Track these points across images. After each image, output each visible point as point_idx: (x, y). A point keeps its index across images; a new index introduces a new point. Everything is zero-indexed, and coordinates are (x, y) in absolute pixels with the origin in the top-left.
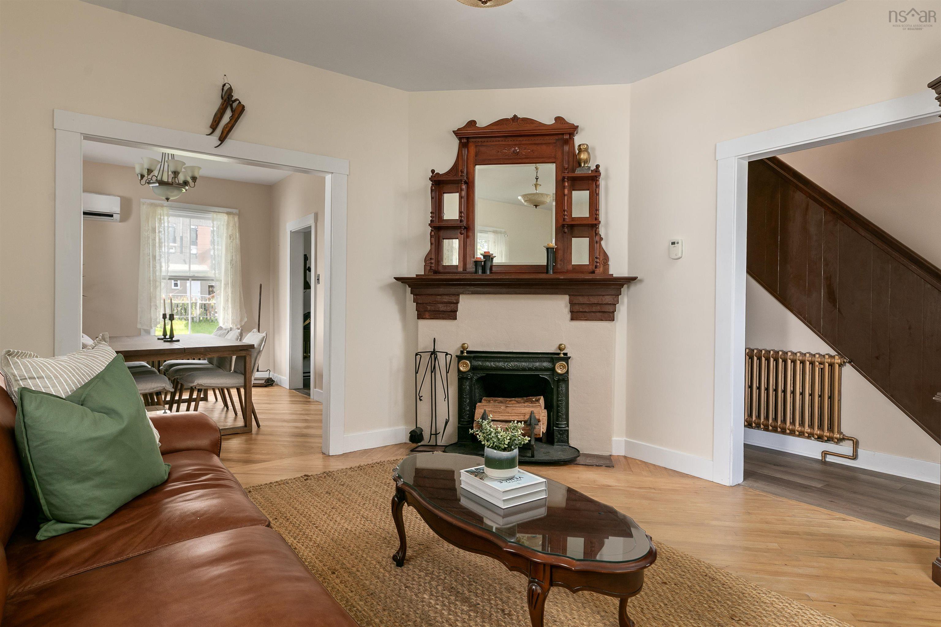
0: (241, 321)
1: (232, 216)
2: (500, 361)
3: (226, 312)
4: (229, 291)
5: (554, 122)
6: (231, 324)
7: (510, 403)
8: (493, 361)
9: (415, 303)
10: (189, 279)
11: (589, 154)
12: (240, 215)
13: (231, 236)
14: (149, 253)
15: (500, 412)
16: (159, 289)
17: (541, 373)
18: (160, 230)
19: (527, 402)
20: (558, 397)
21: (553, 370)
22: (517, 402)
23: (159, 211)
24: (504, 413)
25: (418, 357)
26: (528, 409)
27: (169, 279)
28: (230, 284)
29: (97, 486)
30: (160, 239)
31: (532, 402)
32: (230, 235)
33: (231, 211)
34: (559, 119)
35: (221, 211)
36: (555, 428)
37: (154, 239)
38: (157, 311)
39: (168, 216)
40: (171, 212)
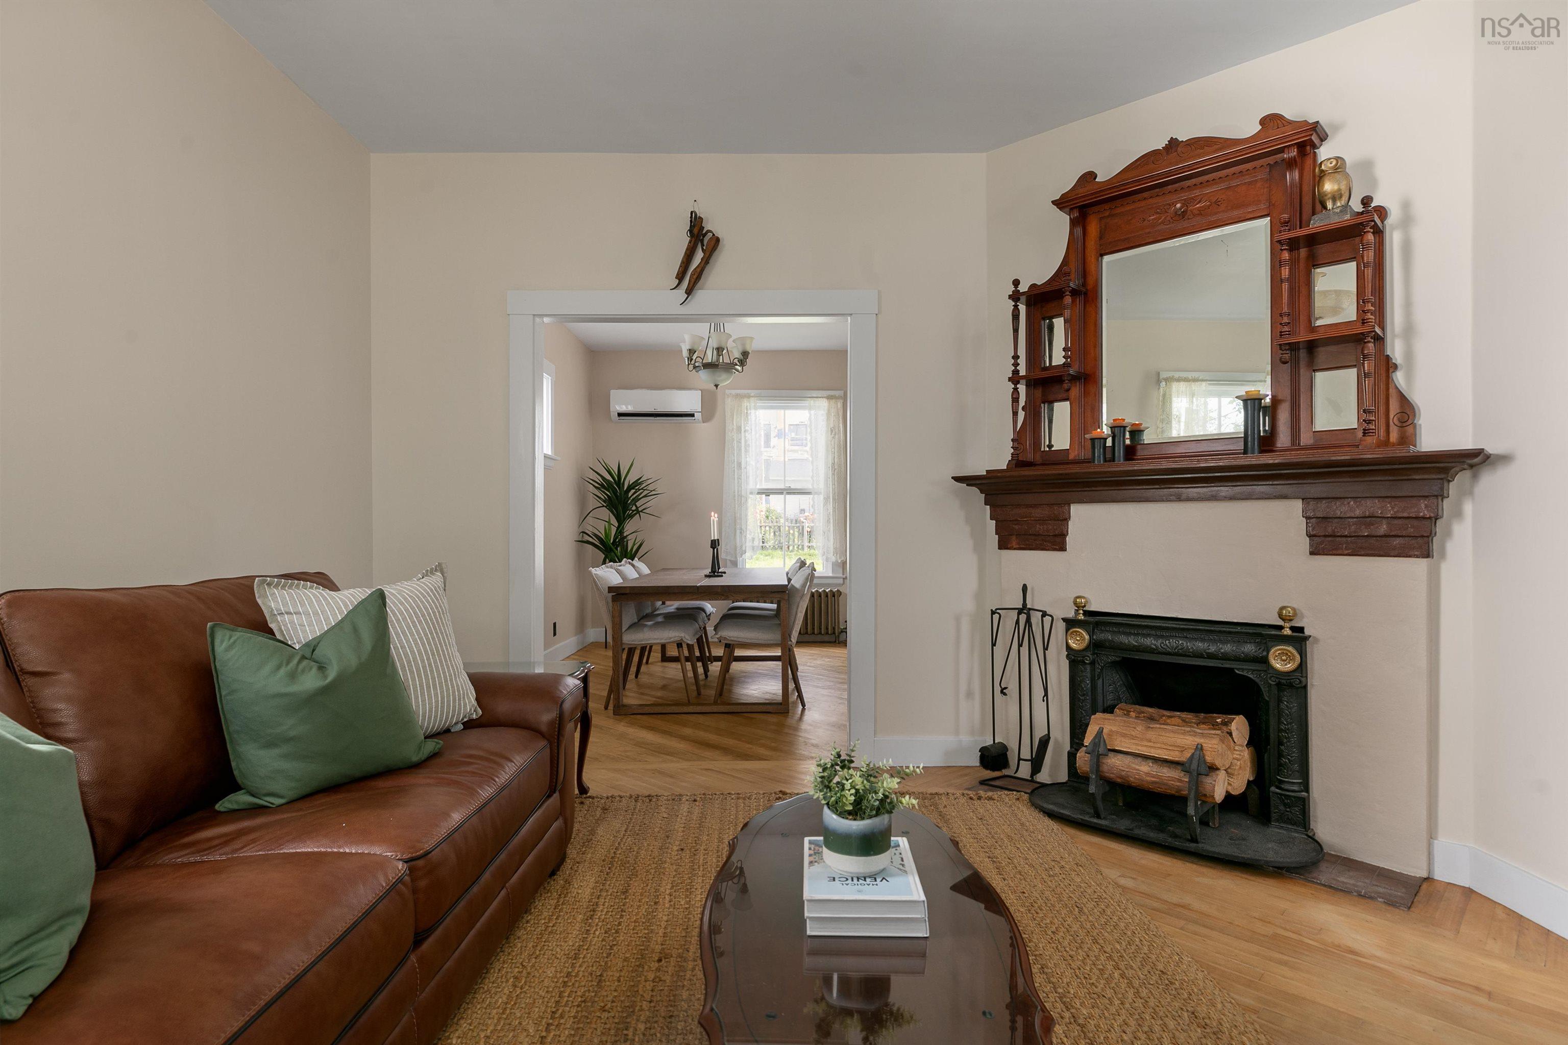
1: (834, 400)
2: (1149, 635)
3: (827, 538)
4: (831, 507)
5: (1261, 127)
7: (1168, 721)
8: (1135, 634)
9: (994, 521)
10: (783, 493)
11: (1347, 176)
13: (833, 429)
14: (734, 460)
15: (1133, 738)
16: (746, 507)
17: (1238, 667)
18: (747, 428)
19: (1204, 723)
20: (1279, 722)
21: (1265, 661)
22: (1184, 721)
23: (745, 403)
24: (1142, 740)
25: (996, 617)
26: (1191, 738)
27: (759, 493)
28: (831, 498)
29: (285, 756)
30: (746, 441)
31: (1215, 726)
33: (833, 394)
34: (1271, 121)
35: (820, 396)
36: (1273, 789)
37: (739, 442)
38: (743, 535)
39: (756, 408)
40: (759, 403)
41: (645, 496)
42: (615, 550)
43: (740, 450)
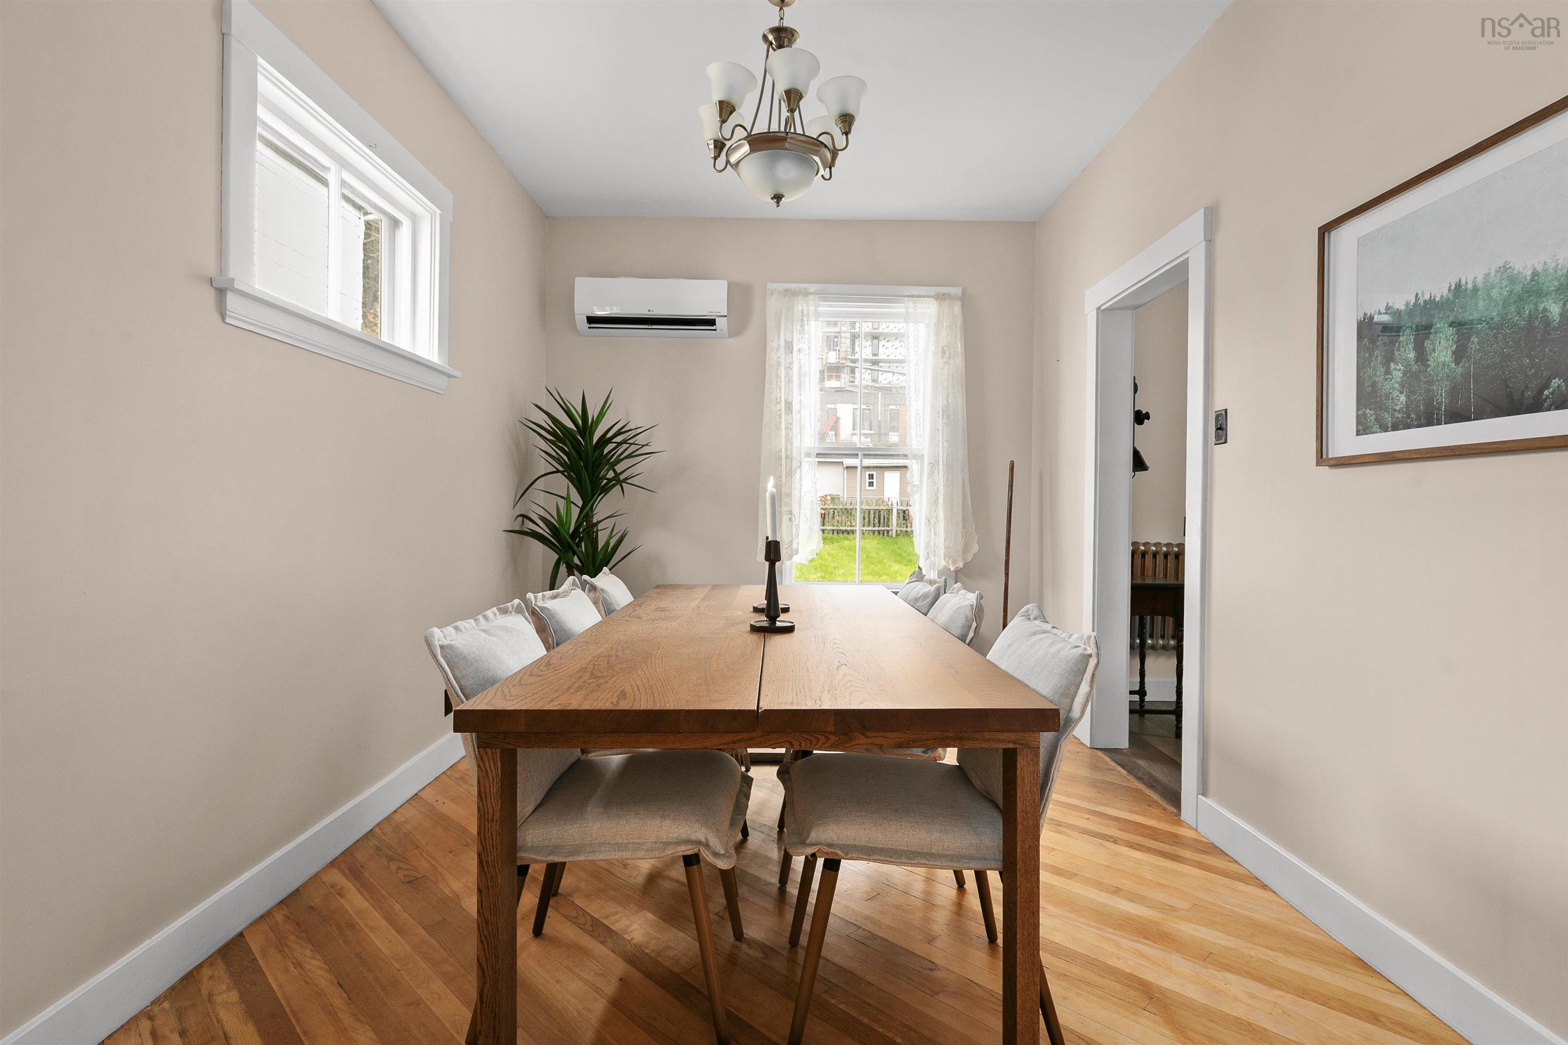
0: (965, 551)
1: (947, 302)
3: (933, 530)
4: (941, 479)
6: (943, 558)
10: (857, 455)
12: (966, 300)
13: (945, 348)
14: (780, 397)
16: (797, 476)
18: (802, 345)
23: (799, 304)
27: (820, 456)
28: (941, 464)
30: (800, 367)
32: (942, 347)
33: (946, 292)
35: (925, 295)
37: (789, 368)
38: (794, 524)
41: (629, 456)
42: (575, 547)
43: (789, 381)
